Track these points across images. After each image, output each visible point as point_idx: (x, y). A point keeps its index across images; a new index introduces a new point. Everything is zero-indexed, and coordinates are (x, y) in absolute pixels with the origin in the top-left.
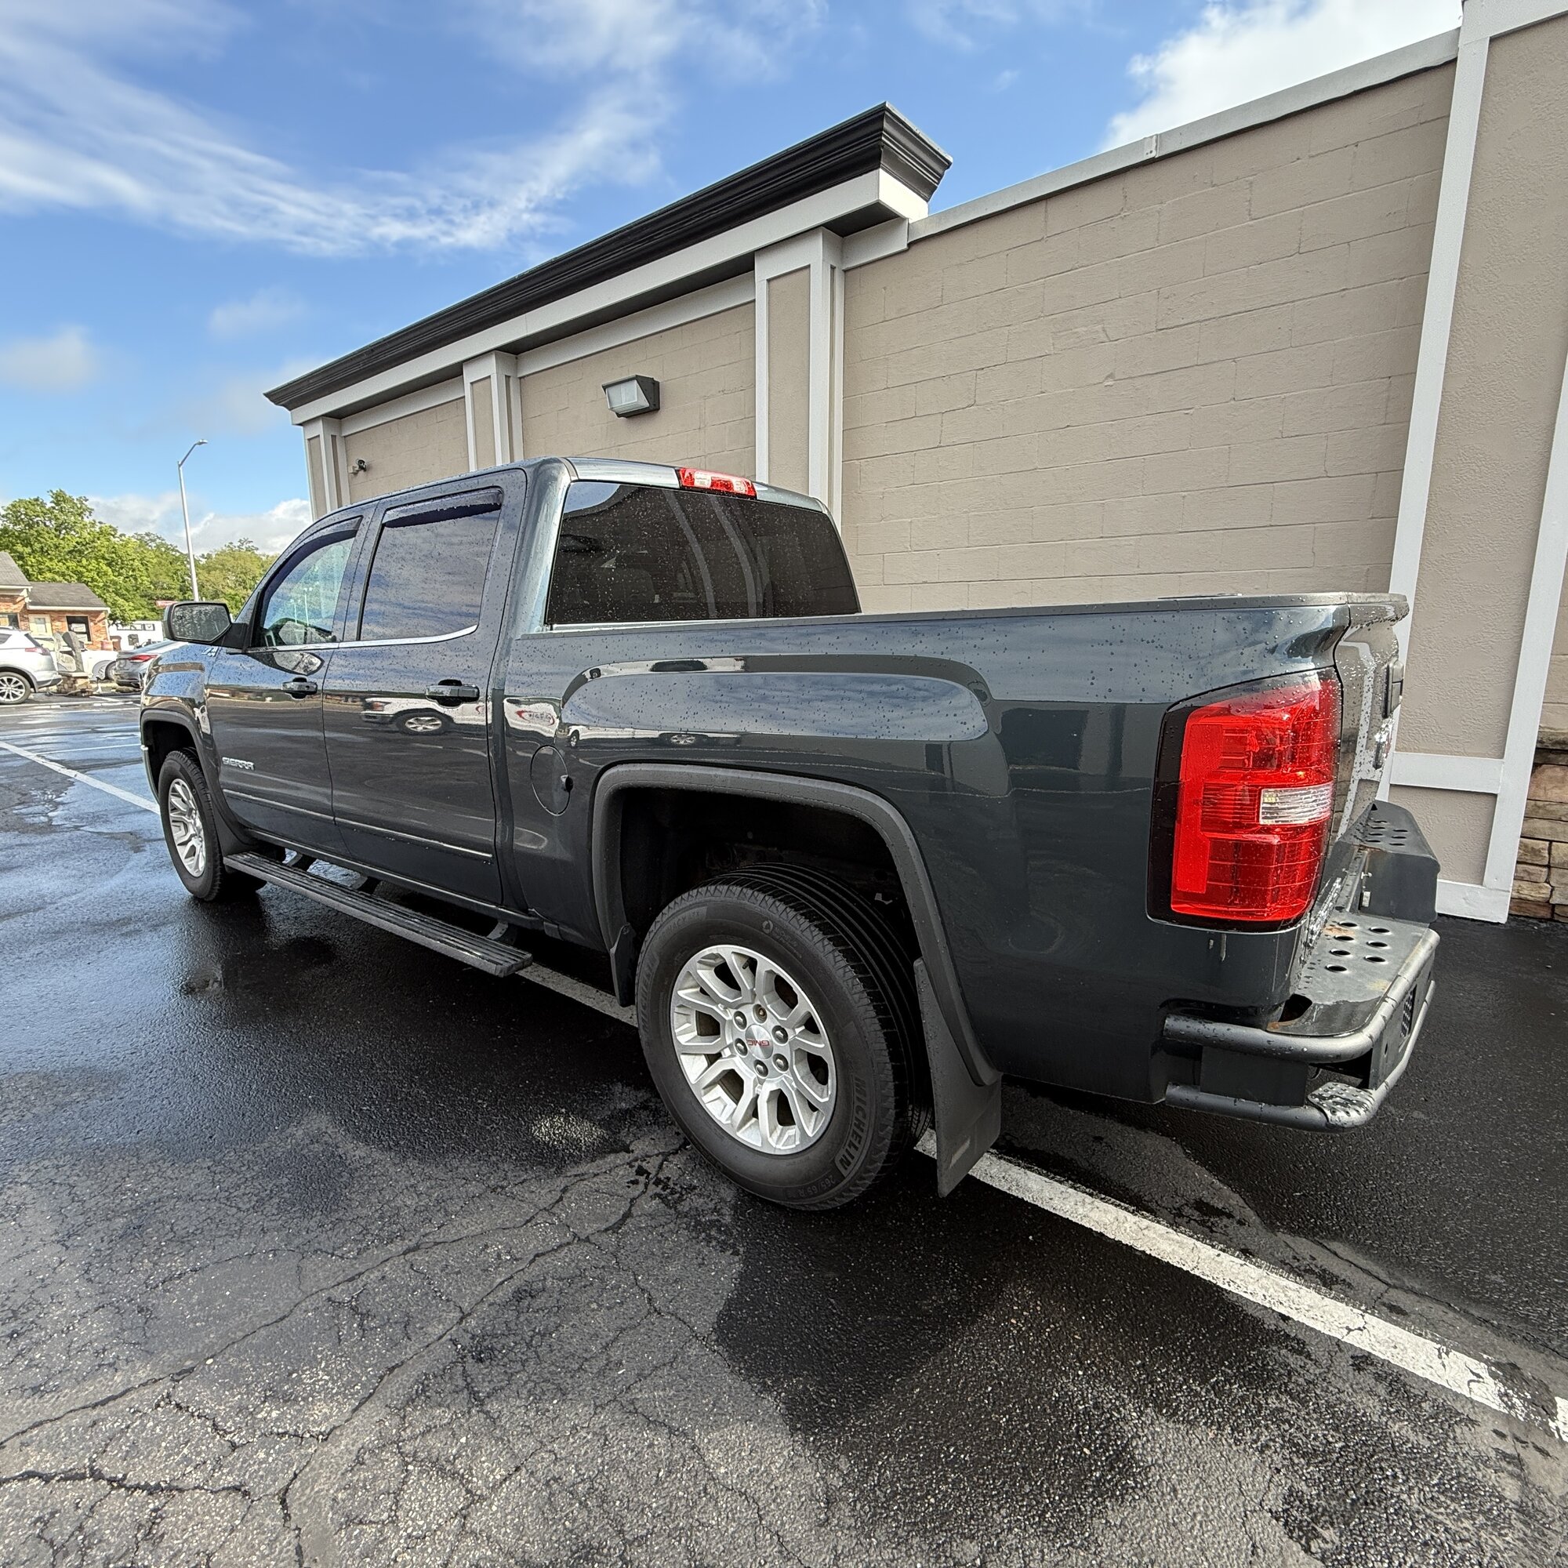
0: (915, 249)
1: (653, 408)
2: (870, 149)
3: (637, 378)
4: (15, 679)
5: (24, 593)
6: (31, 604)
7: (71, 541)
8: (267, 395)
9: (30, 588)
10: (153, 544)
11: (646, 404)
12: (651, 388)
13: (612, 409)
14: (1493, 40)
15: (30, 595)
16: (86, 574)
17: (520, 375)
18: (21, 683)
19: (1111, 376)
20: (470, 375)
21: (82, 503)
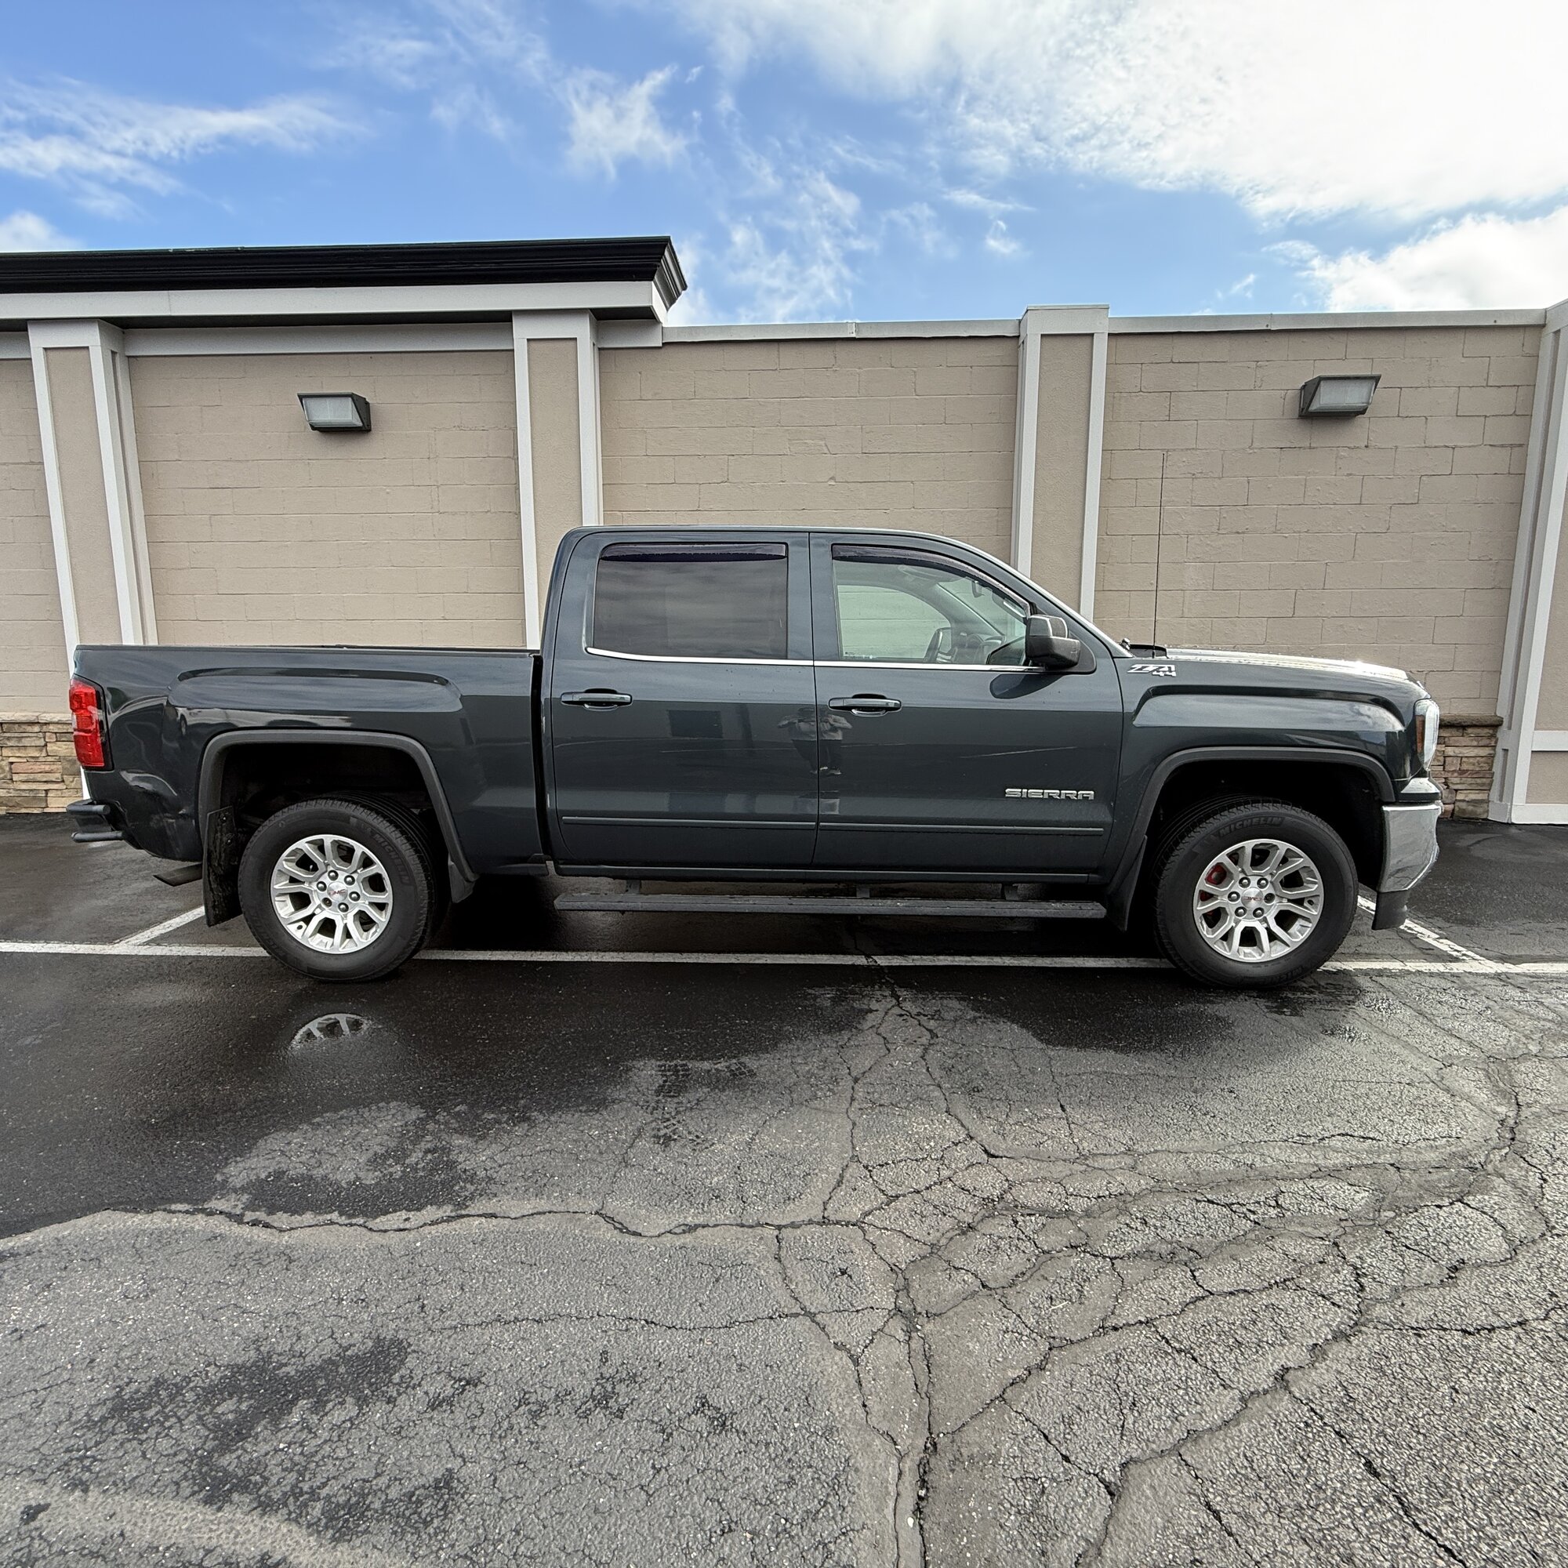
1: (363, 430)
3: (351, 396)
11: (354, 424)
12: (364, 408)
13: (305, 421)
17: (129, 354)
19: (833, 478)
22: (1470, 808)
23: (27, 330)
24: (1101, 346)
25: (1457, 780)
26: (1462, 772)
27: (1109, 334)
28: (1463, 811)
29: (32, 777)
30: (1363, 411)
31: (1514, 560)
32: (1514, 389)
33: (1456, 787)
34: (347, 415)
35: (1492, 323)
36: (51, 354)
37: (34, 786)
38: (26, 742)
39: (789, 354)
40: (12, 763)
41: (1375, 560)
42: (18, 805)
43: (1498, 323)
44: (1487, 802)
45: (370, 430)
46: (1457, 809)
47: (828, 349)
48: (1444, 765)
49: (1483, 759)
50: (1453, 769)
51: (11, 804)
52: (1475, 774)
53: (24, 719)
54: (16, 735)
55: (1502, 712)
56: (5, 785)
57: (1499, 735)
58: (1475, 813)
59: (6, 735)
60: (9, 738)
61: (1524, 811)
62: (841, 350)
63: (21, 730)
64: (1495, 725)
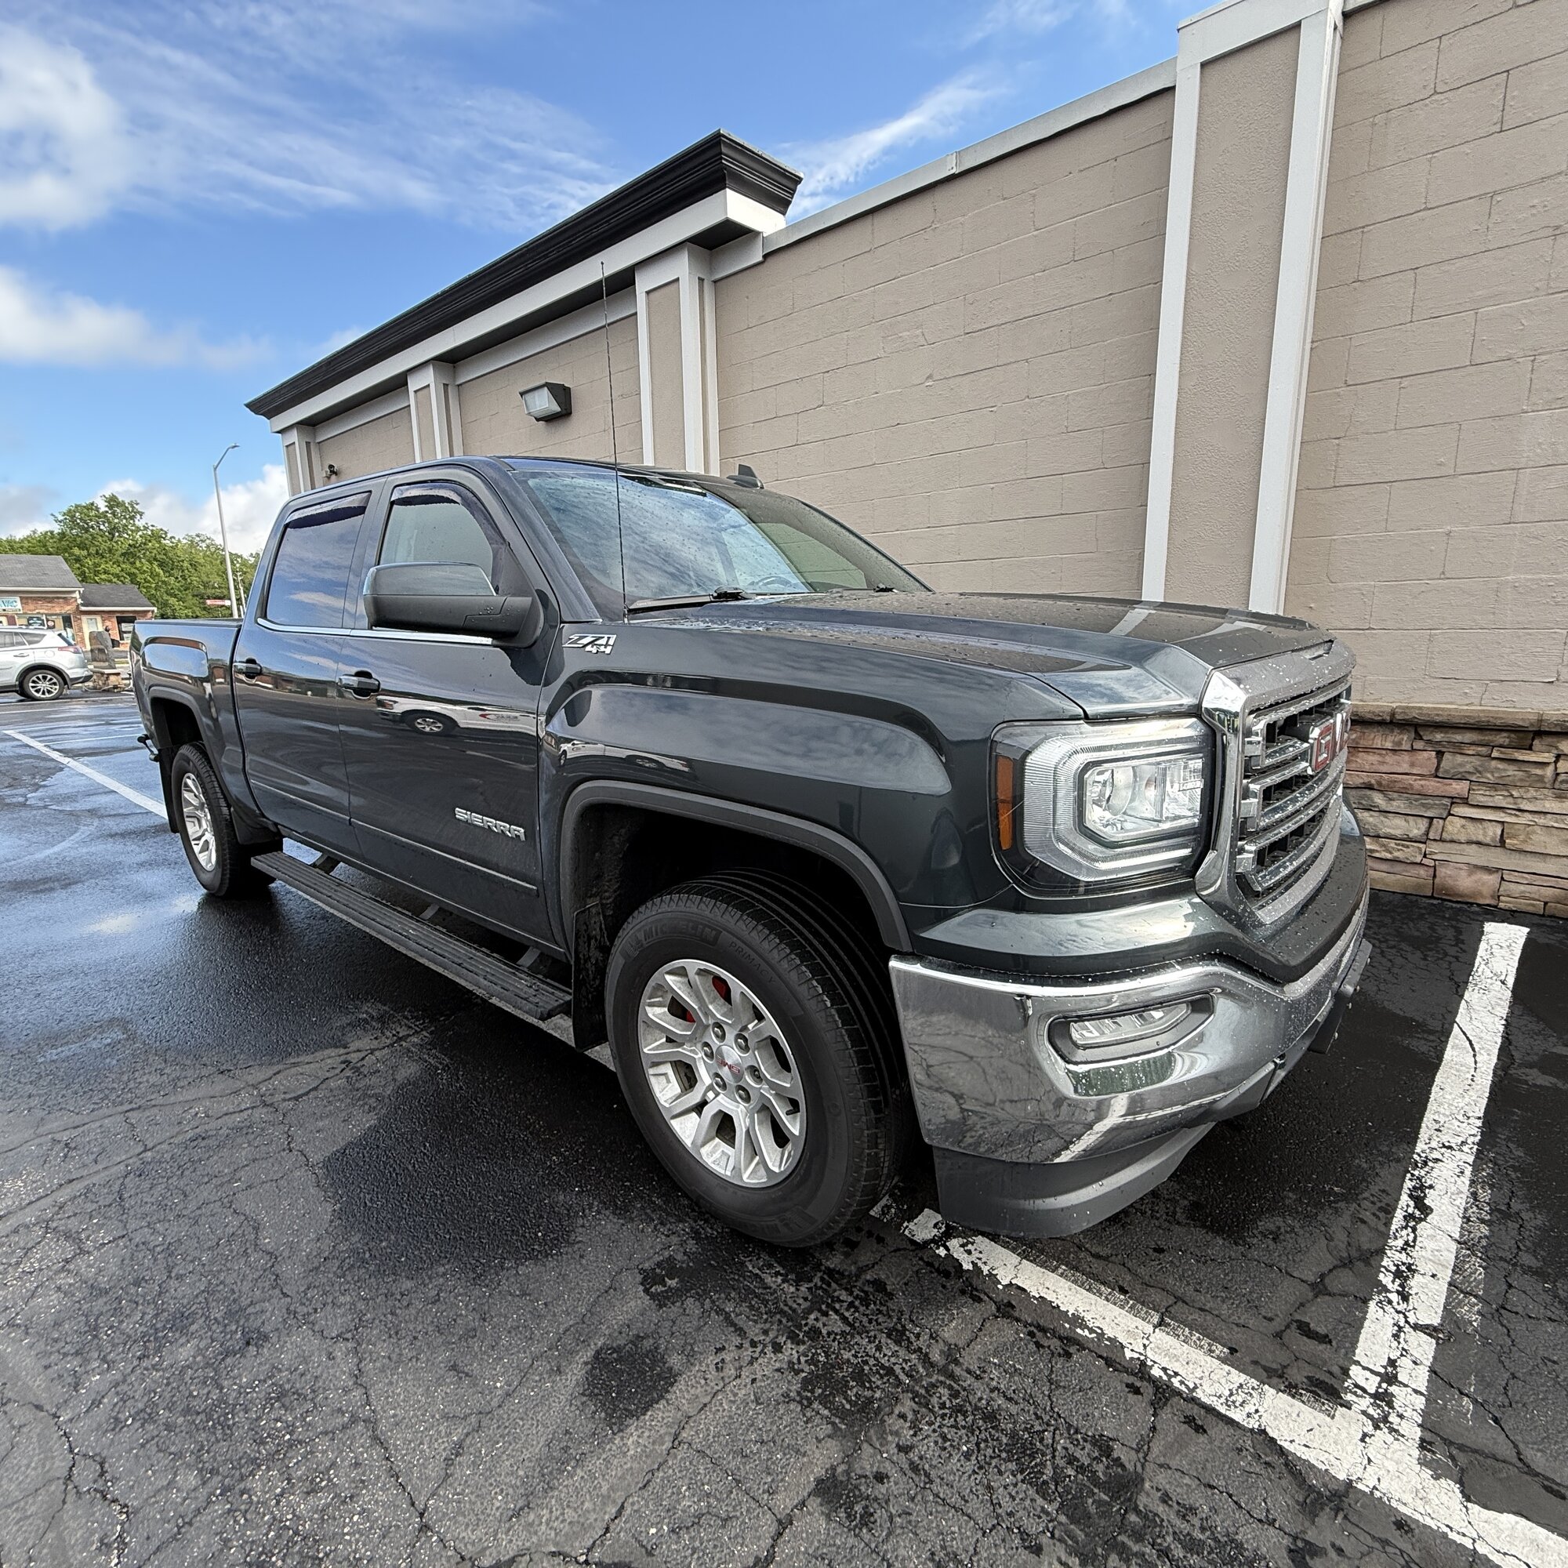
0: (771, 261)
1: (566, 412)
2: (713, 173)
3: (547, 385)
4: (49, 677)
5: (77, 595)
6: (83, 605)
7: (123, 543)
8: (248, 406)
9: (82, 590)
10: (204, 545)
11: (558, 409)
12: (562, 394)
13: (529, 414)
14: (1203, 65)
15: (82, 597)
16: (140, 576)
17: (458, 383)
18: (55, 680)
19: (930, 377)
20: (414, 384)
21: (133, 507)
36: (417, 394)
39: (884, 225)
45: (572, 411)
47: (925, 203)
62: (942, 196)
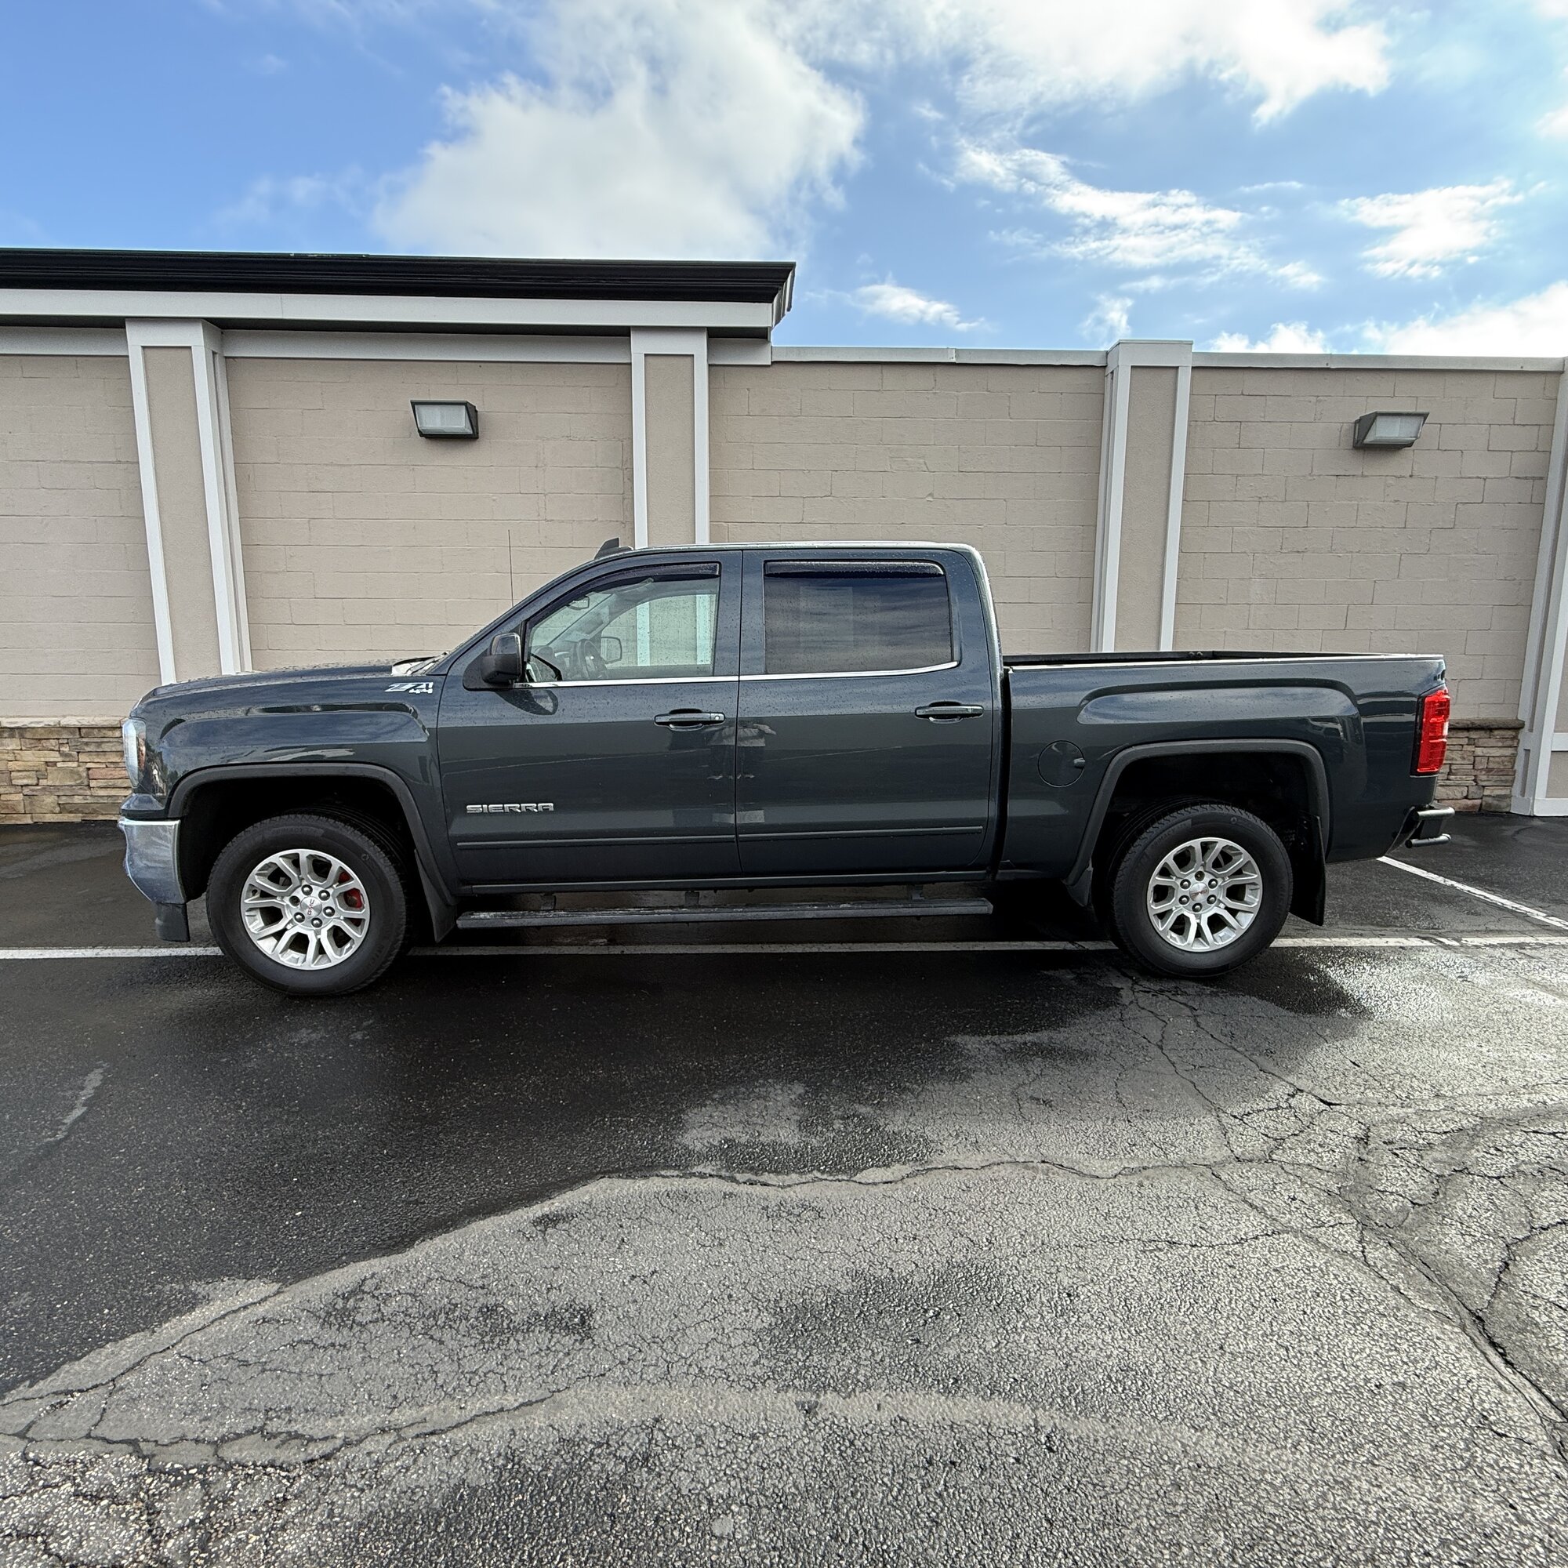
22: (1495, 802)
23: (125, 327)
24: (1185, 379)
25: (1485, 777)
26: (1489, 770)
27: (1193, 368)
28: (1490, 805)
29: (111, 783)
30: (1410, 444)
31: (1534, 580)
32: (1536, 428)
33: (1484, 784)
34: (458, 423)
35: (1519, 369)
36: (148, 351)
37: (113, 792)
38: (105, 747)
39: (891, 377)
40: (89, 769)
41: (1417, 578)
42: (95, 812)
43: (1524, 369)
44: (1509, 797)
45: (477, 438)
46: (1484, 803)
47: (929, 373)
48: (1474, 764)
49: (1507, 759)
50: (1481, 767)
51: (87, 811)
52: (1500, 772)
53: (106, 724)
54: (96, 740)
55: (1523, 715)
56: (81, 792)
57: (1520, 737)
58: (1500, 807)
59: (84, 740)
60: (87, 744)
61: (1545, 806)
62: (940, 373)
63: (102, 735)
64: (1518, 727)
